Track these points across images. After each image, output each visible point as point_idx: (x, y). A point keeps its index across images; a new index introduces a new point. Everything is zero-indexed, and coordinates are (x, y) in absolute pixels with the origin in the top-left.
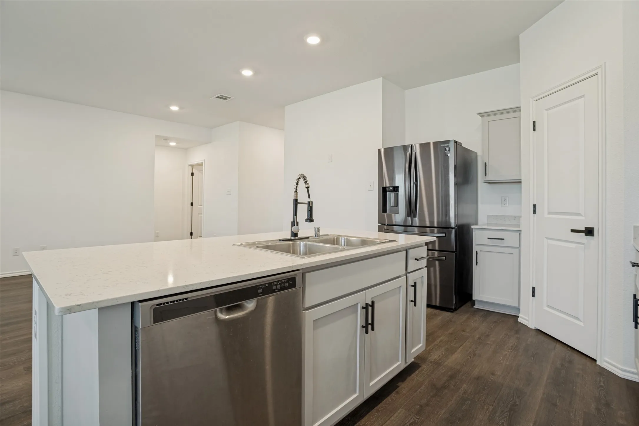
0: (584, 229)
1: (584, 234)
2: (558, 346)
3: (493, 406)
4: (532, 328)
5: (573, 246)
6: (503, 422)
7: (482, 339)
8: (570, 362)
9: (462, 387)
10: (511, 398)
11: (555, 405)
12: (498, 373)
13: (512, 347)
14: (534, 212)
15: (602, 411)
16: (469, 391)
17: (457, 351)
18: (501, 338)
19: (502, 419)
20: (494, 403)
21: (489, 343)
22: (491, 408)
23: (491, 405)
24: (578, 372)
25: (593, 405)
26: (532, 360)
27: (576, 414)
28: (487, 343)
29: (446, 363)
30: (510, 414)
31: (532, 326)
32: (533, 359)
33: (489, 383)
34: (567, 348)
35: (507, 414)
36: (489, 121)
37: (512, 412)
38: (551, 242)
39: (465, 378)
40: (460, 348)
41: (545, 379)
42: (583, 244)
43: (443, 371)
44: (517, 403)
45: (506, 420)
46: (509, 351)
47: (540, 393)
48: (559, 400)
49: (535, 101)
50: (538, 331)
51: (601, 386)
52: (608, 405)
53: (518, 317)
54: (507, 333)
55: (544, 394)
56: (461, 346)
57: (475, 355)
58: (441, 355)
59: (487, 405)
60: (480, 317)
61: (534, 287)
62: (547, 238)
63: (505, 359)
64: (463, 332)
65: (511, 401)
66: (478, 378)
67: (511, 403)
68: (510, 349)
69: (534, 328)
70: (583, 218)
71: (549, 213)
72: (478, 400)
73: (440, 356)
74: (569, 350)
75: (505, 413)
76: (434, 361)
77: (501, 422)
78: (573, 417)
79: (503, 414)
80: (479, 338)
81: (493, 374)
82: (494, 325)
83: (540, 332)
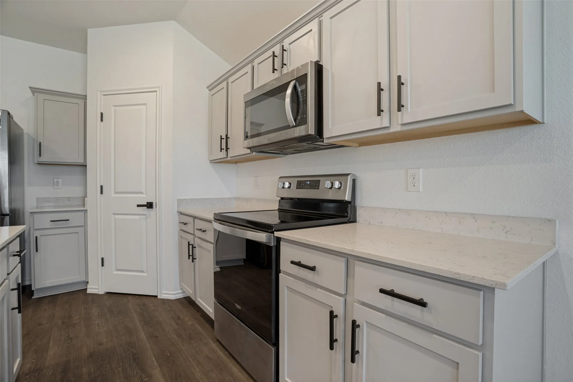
0: (146, 204)
1: (146, 207)
2: (129, 297)
3: (120, 367)
4: (103, 294)
5: (137, 217)
6: (136, 371)
7: (66, 323)
8: (144, 305)
9: (82, 373)
10: (128, 352)
11: (157, 337)
12: (104, 341)
13: (98, 315)
14: (102, 193)
15: (179, 323)
16: (92, 370)
17: (49, 346)
18: (83, 312)
19: (134, 370)
20: (119, 365)
21: (76, 322)
22: (120, 369)
23: (118, 367)
24: (152, 308)
25: (173, 323)
26: (120, 317)
27: (170, 334)
28: (75, 324)
29: (47, 364)
30: (136, 363)
31: (101, 292)
32: (121, 315)
33: (103, 353)
34: (136, 297)
35: (135, 364)
36: (44, 99)
37: (136, 360)
38: (117, 217)
39: (78, 363)
40: (50, 342)
41: (139, 324)
42: (145, 215)
43: (50, 373)
44: (135, 352)
45: (137, 368)
46: (99, 320)
47: (143, 335)
48: (156, 332)
49: (102, 96)
50: (108, 294)
51: (169, 310)
52: (179, 318)
53: (86, 289)
54: (85, 306)
55: (145, 335)
56: (50, 339)
57: (71, 339)
58: (33, 360)
59: (116, 369)
60: (47, 304)
61: (103, 257)
62: (114, 214)
63: (101, 327)
64: (41, 326)
65: (130, 353)
66: (91, 355)
67: (130, 355)
68: (98, 318)
69: (104, 293)
70: (144, 196)
71: (116, 193)
72: (106, 371)
73: (32, 362)
74: (137, 298)
75: (132, 365)
76: (30, 372)
77: (135, 373)
78: (170, 336)
79: (132, 366)
80: (63, 323)
81: (100, 344)
82: (68, 305)
83: (110, 294)
